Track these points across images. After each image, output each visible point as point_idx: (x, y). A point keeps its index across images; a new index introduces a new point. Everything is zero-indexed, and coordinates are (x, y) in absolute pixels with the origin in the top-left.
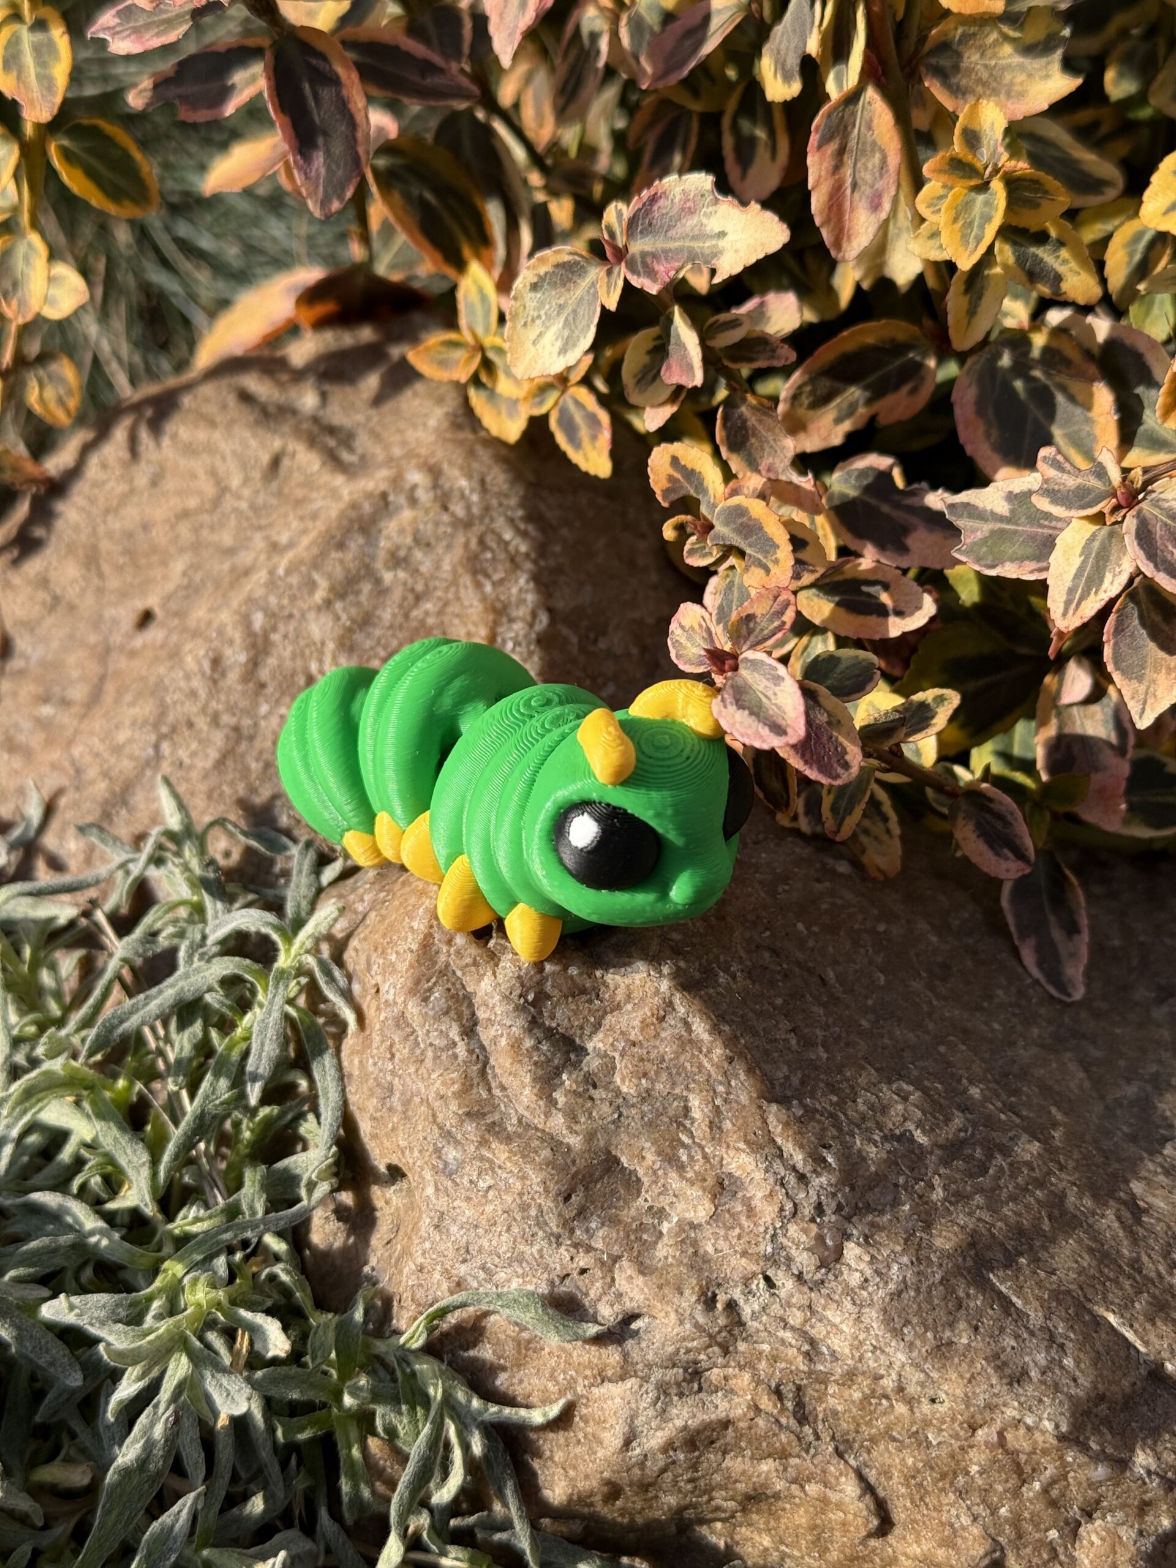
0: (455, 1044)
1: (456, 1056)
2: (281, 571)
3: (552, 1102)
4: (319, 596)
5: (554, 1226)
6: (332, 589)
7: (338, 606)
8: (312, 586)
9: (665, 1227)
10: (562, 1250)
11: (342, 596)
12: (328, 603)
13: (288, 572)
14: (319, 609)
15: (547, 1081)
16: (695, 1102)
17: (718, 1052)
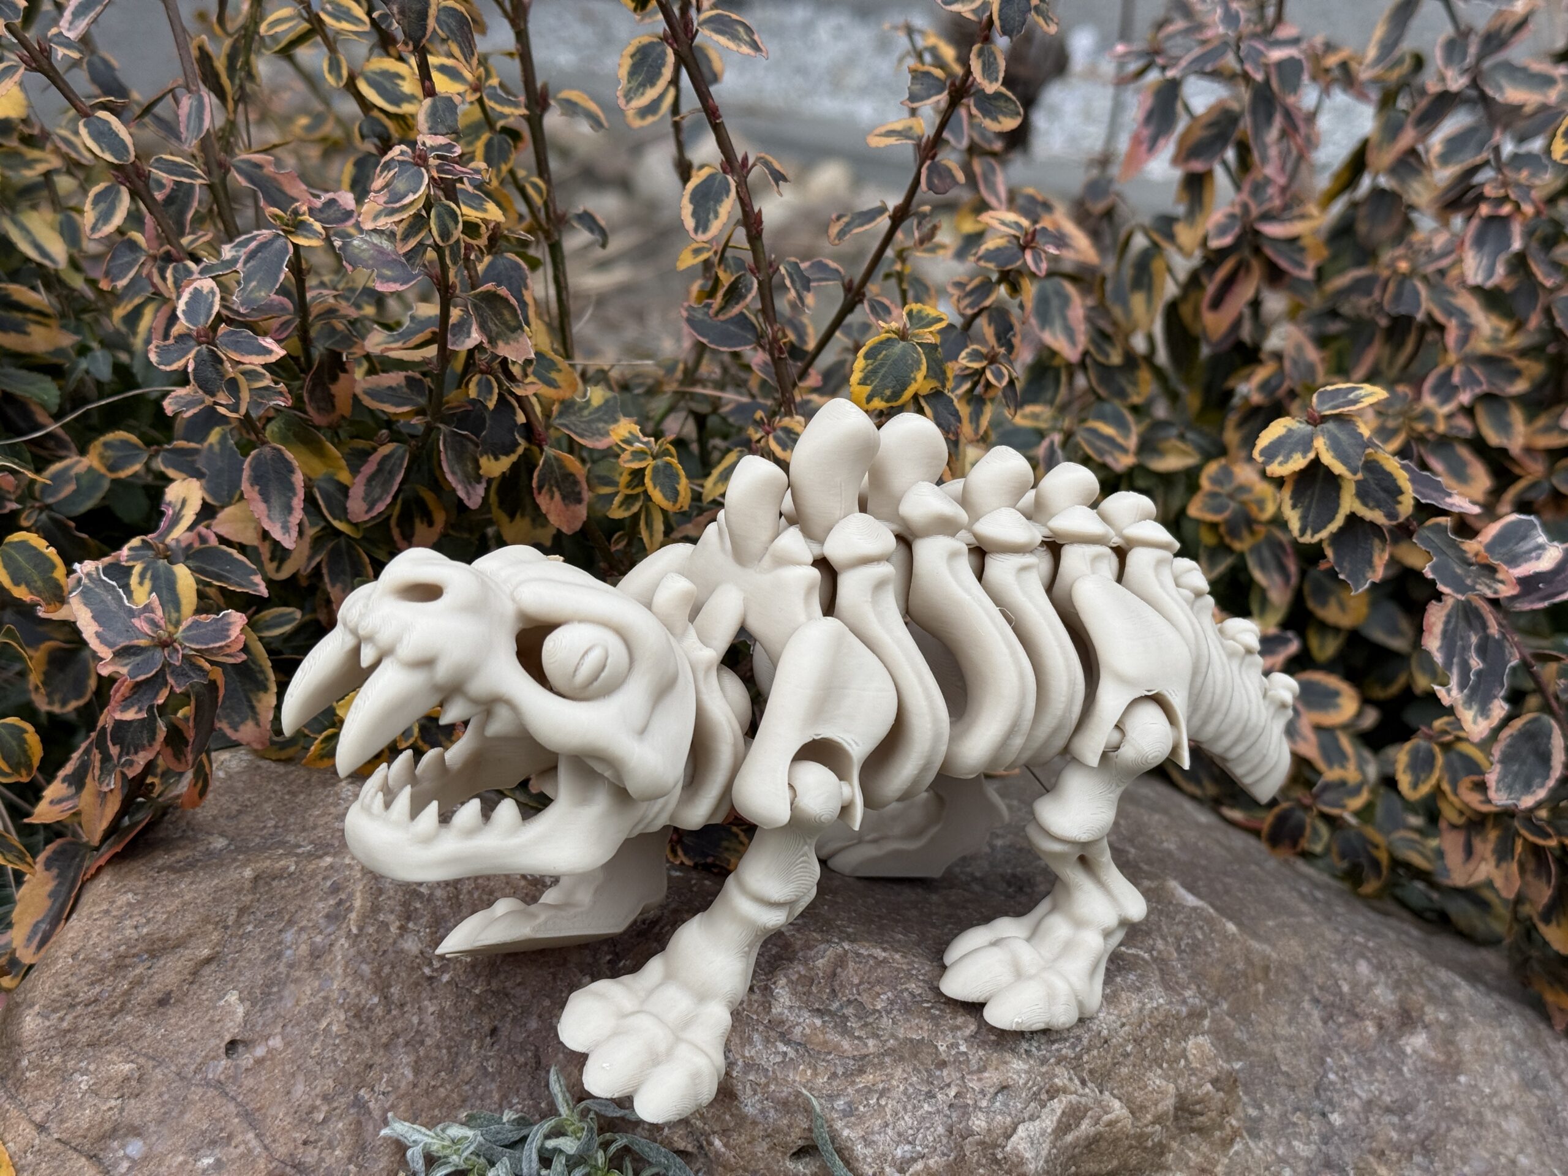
0: (785, 1054)
1: (791, 1059)
2: (355, 931)
3: (859, 1038)
4: (394, 929)
5: (925, 1089)
6: (399, 918)
7: (411, 925)
8: (385, 925)
9: (963, 1048)
10: (939, 1096)
11: (409, 918)
12: (402, 928)
13: (361, 929)
14: (402, 936)
15: (846, 1032)
16: (912, 986)
17: (897, 956)
